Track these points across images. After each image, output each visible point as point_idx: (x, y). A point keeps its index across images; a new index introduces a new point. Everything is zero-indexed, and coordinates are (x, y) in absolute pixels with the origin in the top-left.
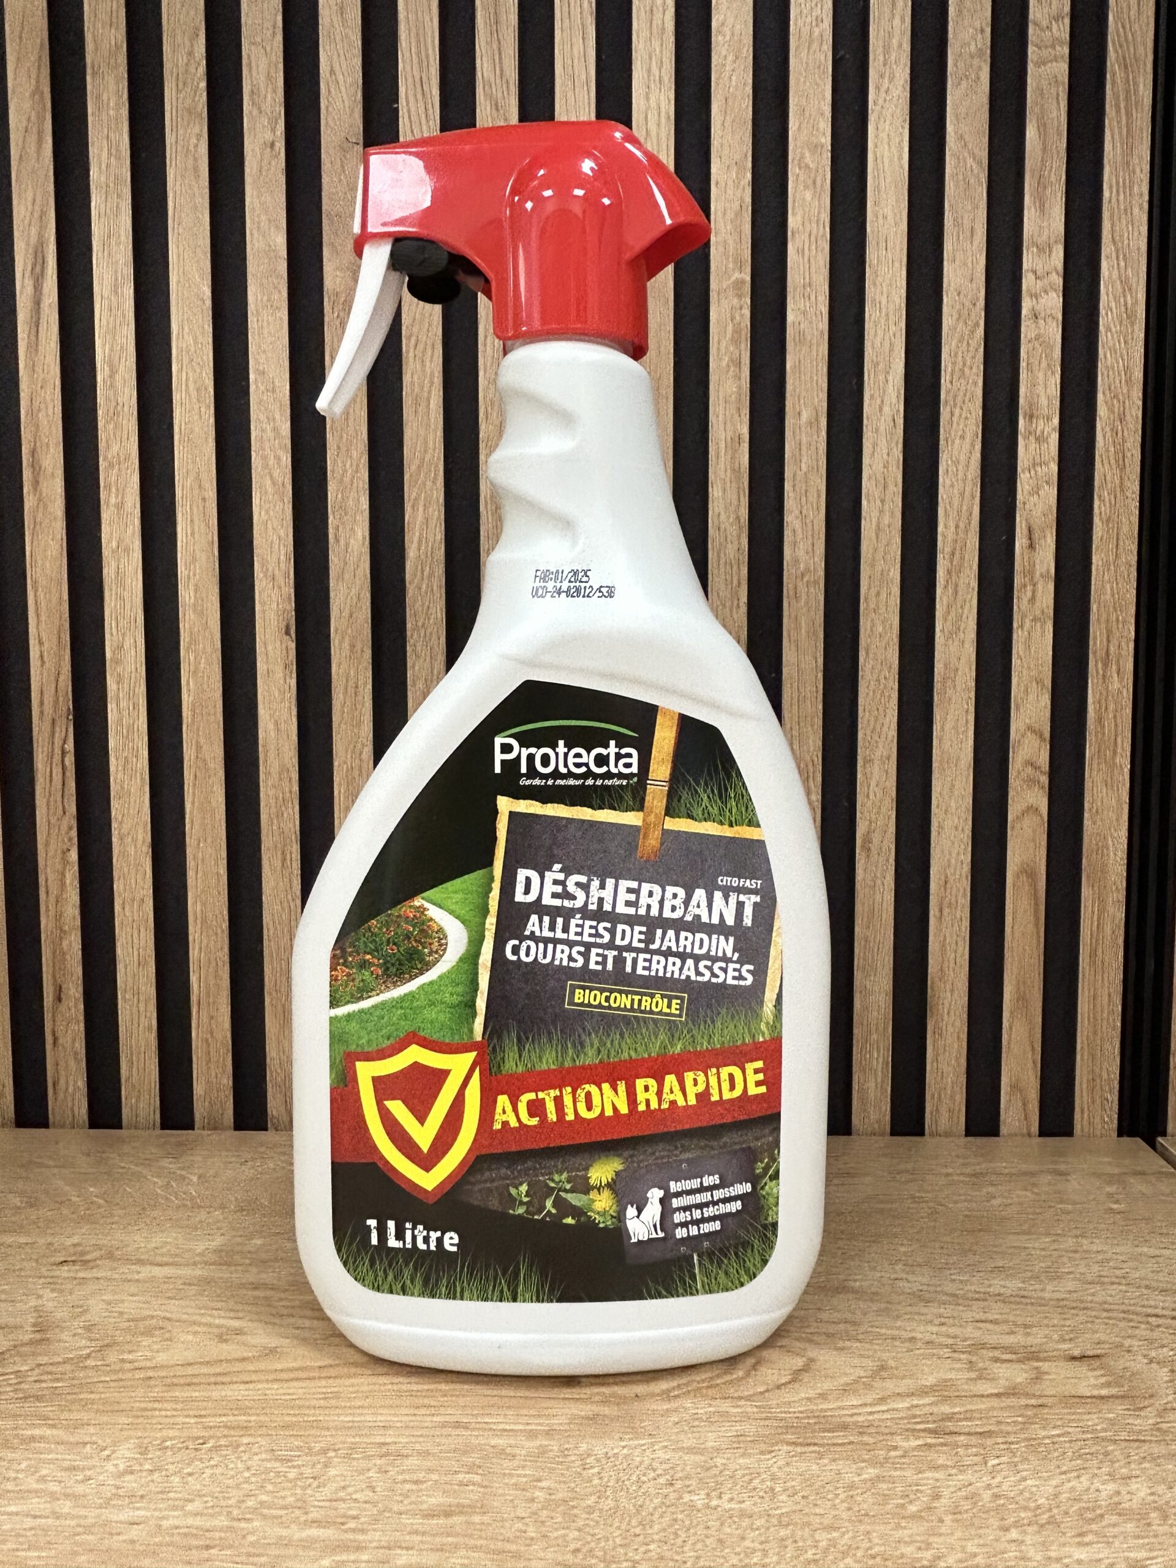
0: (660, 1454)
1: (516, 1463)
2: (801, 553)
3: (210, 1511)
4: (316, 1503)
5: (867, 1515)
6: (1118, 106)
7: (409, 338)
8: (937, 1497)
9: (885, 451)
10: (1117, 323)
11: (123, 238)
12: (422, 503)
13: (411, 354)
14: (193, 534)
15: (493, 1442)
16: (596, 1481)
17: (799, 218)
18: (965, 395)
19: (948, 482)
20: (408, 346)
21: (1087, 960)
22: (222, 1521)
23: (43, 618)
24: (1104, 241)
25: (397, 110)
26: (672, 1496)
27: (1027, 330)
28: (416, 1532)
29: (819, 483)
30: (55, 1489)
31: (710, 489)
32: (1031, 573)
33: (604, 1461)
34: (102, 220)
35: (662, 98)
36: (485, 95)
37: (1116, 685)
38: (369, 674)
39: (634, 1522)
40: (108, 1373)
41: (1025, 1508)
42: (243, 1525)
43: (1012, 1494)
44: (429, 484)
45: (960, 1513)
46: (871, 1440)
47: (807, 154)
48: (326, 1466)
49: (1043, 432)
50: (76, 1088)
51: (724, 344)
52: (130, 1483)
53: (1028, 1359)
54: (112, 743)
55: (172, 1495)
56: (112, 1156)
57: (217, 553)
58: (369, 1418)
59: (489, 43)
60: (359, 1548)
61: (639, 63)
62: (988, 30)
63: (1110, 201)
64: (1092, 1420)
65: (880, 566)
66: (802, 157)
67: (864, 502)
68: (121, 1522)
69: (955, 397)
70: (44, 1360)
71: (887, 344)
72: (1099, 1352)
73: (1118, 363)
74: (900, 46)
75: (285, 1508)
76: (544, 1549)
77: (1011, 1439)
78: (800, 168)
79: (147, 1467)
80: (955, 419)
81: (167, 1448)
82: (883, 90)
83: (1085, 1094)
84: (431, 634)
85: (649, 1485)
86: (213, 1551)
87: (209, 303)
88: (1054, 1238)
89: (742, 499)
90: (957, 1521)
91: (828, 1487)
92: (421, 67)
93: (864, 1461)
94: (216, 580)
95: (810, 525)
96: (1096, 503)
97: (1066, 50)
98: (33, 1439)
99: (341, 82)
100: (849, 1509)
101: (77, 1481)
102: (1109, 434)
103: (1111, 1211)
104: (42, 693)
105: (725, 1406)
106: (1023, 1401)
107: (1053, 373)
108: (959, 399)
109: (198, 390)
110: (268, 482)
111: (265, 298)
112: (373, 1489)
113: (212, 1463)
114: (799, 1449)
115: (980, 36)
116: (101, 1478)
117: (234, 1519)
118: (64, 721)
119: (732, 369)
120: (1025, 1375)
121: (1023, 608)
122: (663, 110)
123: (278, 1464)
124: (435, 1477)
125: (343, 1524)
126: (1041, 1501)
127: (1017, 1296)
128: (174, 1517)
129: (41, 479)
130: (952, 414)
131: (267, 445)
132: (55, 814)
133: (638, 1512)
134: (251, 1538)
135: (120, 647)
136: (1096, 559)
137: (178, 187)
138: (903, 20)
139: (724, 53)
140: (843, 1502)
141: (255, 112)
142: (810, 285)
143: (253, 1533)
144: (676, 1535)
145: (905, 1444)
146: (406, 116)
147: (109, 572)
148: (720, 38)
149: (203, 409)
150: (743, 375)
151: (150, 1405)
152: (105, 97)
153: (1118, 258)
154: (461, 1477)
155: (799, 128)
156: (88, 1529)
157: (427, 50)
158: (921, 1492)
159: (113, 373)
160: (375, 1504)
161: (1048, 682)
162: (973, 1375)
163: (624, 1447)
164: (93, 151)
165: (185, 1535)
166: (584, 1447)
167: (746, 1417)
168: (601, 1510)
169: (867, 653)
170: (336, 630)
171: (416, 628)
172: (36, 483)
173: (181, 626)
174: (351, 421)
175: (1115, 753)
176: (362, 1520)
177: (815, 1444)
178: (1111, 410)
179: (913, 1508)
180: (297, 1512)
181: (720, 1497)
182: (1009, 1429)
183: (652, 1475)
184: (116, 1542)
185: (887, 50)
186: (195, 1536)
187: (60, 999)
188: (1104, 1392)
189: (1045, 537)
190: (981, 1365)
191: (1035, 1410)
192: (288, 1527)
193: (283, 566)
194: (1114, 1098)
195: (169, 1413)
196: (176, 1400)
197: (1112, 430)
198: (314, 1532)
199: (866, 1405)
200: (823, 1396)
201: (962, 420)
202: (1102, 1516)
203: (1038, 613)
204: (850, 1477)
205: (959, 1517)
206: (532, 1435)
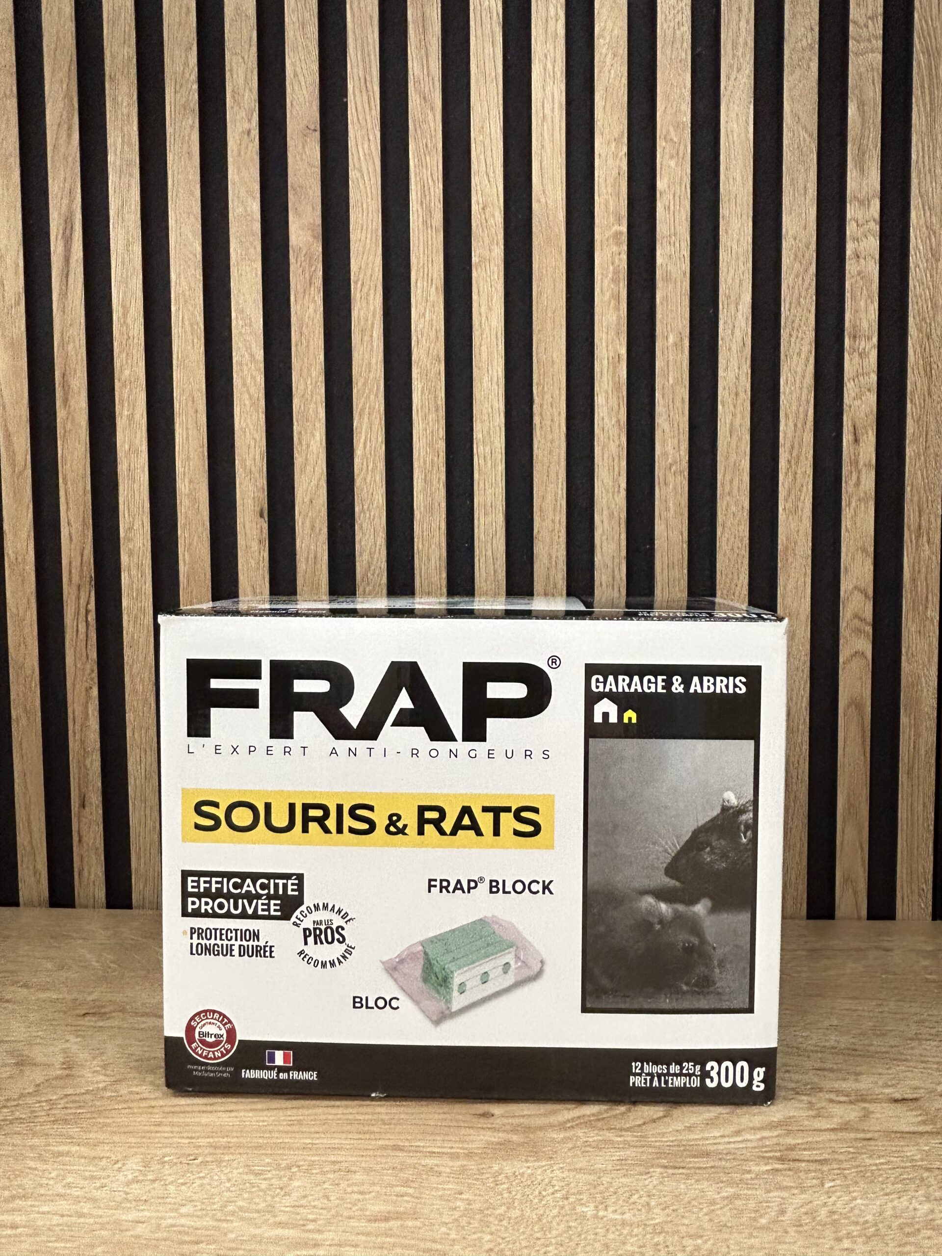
0: (557, 1173)
1: (441, 1179)
2: (669, 449)
3: (199, 1213)
4: (283, 1209)
5: (725, 1225)
6: (922, 87)
7: (356, 283)
8: (783, 1212)
9: (736, 365)
10: (924, 261)
11: (133, 207)
12: (367, 413)
13: (358, 295)
14: (187, 438)
15: (423, 1162)
16: (506, 1195)
17: (666, 180)
18: (800, 320)
19: (788, 390)
20: (356, 288)
21: (905, 776)
22: (209, 1222)
23: (71, 505)
24: (912, 194)
25: (347, 102)
26: (567, 1208)
27: (851, 267)
28: (362, 1234)
29: (684, 392)
30: (77, 1194)
31: (596, 398)
32: (857, 462)
33: (512, 1179)
34: (117, 195)
35: (555, 90)
36: (415, 91)
37: (927, 553)
38: (326, 547)
39: (536, 1228)
40: (119, 1102)
41: (857, 1223)
42: (224, 1225)
43: (844, 1211)
44: (372, 397)
45: (801, 1226)
46: (728, 1165)
47: (671, 129)
48: (291, 1179)
49: (864, 349)
50: (96, 875)
51: (606, 282)
52: (136, 1190)
53: (858, 1101)
54: (125, 603)
55: (168, 1200)
56: (124, 930)
57: (206, 454)
58: (325, 1141)
59: (419, 48)
60: (316, 1245)
61: (537, 62)
62: (817, 29)
63: (917, 162)
64: (911, 1151)
65: (733, 457)
66: (668, 132)
67: (720, 407)
68: (130, 1221)
69: (793, 322)
70: (70, 1091)
71: (737, 281)
72: (915, 1096)
73: (925, 293)
74: (746, 43)
75: (258, 1212)
76: (463, 1249)
77: (845, 1165)
78: (666, 142)
79: (150, 1177)
80: (793, 340)
81: (165, 1162)
82: (732, 79)
83: (905, 885)
84: (374, 516)
85: (549, 1198)
86: (202, 1245)
87: (199, 257)
88: (880, 1002)
89: (621, 405)
90: (799, 1232)
91: (694, 1203)
92: (365, 69)
93: (722, 1182)
94: (206, 475)
95: (676, 425)
96: (909, 405)
97: (880, 43)
98: (60, 1154)
99: (303, 84)
100: (711, 1220)
101: (95, 1188)
102: (918, 350)
103: (927, 980)
104: (70, 563)
105: (609, 1135)
106: (852, 1135)
107: (872, 302)
108: (796, 325)
109: (192, 325)
110: (246, 396)
111: (244, 253)
112: (327, 1198)
113: (202, 1175)
114: (671, 1171)
115: (809, 34)
116: (114, 1185)
117: (217, 1220)
118: (88, 586)
119: (613, 302)
120: (856, 1114)
121: (850, 490)
122: (556, 97)
123: (252, 1177)
124: (377, 1188)
125: (304, 1225)
126: (867, 1218)
127: (848, 1049)
128: (170, 1218)
129: (70, 397)
130: (791, 335)
131: (245, 367)
132: (80, 659)
133: (540, 1220)
134: (232, 1236)
135: (130, 529)
136: (909, 451)
137: (175, 167)
138: (748, 22)
139: (604, 51)
140: (706, 1214)
141: (236, 108)
142: (675, 234)
143: (232, 1232)
144: (571, 1239)
145: (755, 1169)
146: (354, 107)
147: (122, 468)
148: (601, 40)
149: (195, 340)
150: (621, 308)
151: (152, 1128)
152: (120, 99)
153: (924, 210)
154: (398, 1189)
155: (665, 111)
156: (103, 1226)
157: (369, 55)
158: (769, 1207)
159: (125, 315)
160: (329, 1209)
161: (871, 549)
162: (811, 1113)
163: (529, 1168)
164: (110, 141)
165: (180, 1232)
166: (496, 1167)
167: (627, 1145)
168: (510, 1218)
169: (723, 528)
170: (300, 514)
171: (363, 511)
172: (66, 401)
173: (179, 511)
174: (312, 348)
175: (927, 607)
176: (320, 1222)
177: (683, 1168)
178: (920, 330)
179: (763, 1221)
180: (268, 1216)
181: (606, 1210)
182: (842, 1157)
183: (551, 1191)
184: (127, 1236)
185: (735, 47)
186: (187, 1234)
187: (84, 807)
188: (921, 1129)
189: (867, 433)
190: (818, 1105)
191: (865, 1143)
192: (260, 1227)
193: (258, 463)
194: (928, 888)
195: (166, 1135)
196: (172, 1125)
197: (921, 346)
198: (279, 1232)
199: (723, 1136)
200: (689, 1129)
201: (798, 340)
202: (919, 1230)
203: (862, 495)
204: (711, 1194)
205: (801, 1229)
206: (454, 1156)
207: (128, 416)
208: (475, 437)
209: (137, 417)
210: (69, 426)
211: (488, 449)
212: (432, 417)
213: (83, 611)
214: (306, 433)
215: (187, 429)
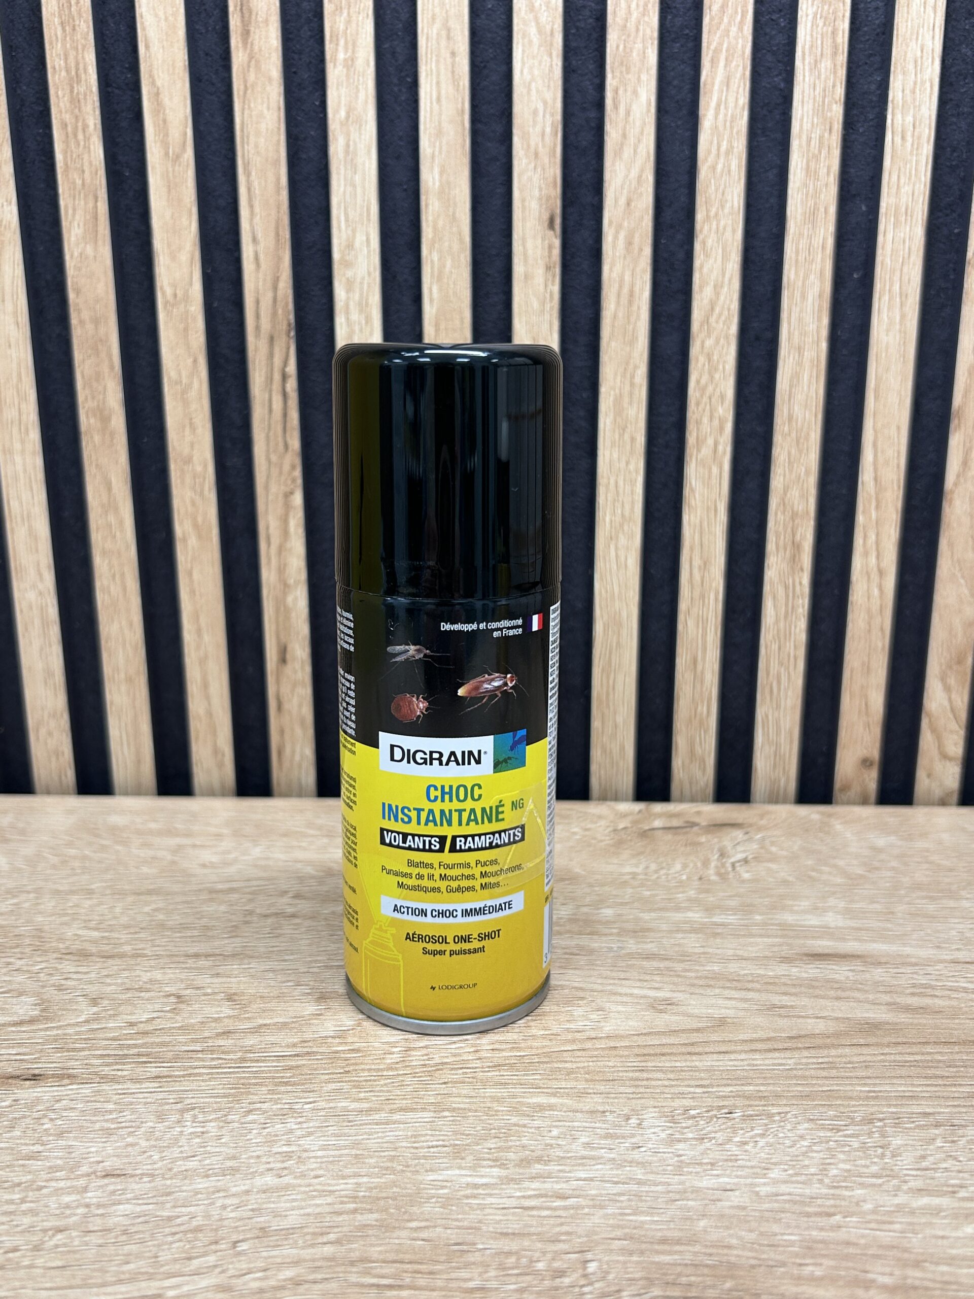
207: (345, 60)
208: (890, 98)
209: (360, 62)
210: (252, 77)
211: (909, 119)
212: (826, 65)
213: (277, 377)
214: (626, 90)
215: (438, 83)
